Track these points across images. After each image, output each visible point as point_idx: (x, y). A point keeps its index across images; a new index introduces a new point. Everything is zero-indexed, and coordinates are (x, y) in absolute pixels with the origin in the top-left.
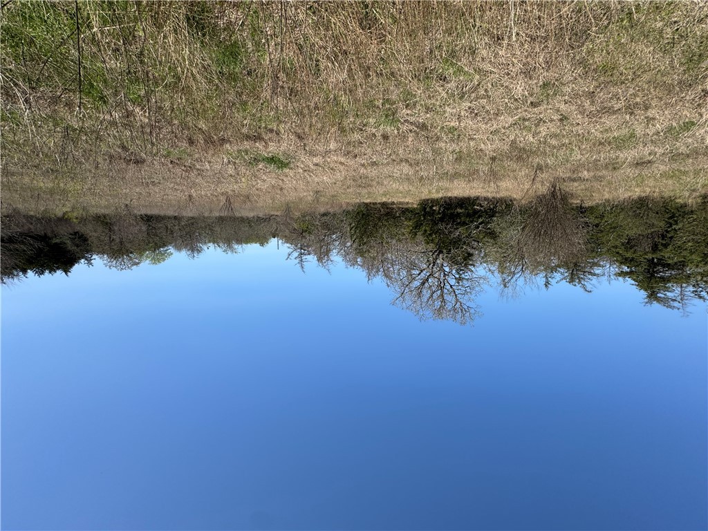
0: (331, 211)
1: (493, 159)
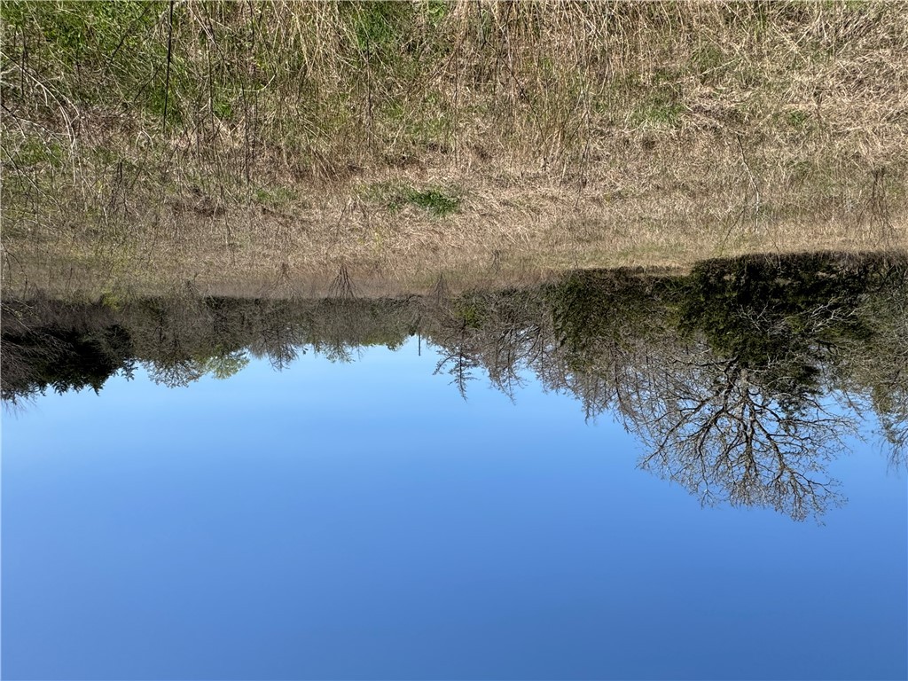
0: (520, 286)
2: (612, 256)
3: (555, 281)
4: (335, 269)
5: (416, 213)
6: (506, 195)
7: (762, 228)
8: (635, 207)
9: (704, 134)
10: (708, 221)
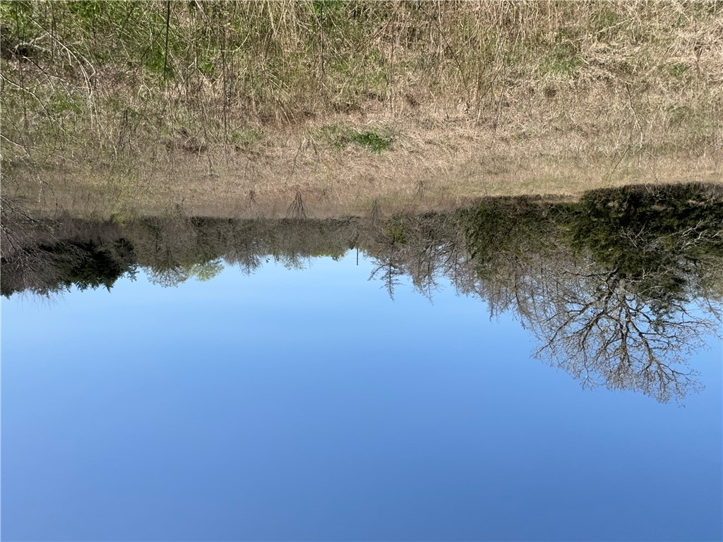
0: (439, 210)
2: (516, 186)
3: (468, 206)
4: (292, 195)
5: (357, 150)
6: (430, 135)
7: (643, 163)
8: (537, 145)
9: (598, 84)
10: (598, 157)
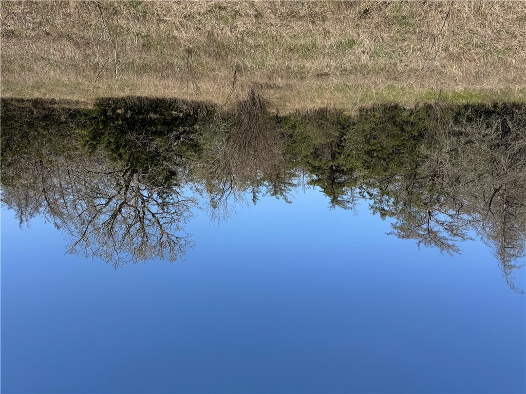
1: (189, 51)
